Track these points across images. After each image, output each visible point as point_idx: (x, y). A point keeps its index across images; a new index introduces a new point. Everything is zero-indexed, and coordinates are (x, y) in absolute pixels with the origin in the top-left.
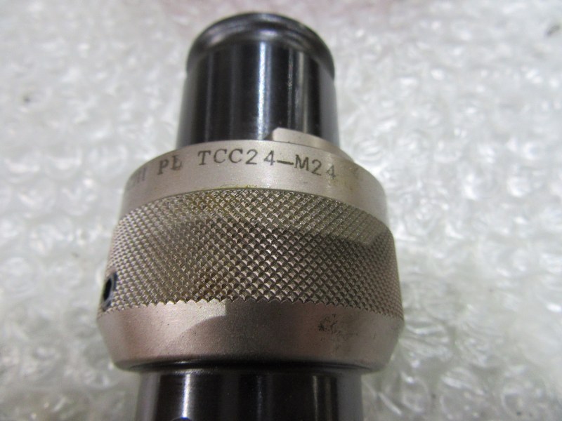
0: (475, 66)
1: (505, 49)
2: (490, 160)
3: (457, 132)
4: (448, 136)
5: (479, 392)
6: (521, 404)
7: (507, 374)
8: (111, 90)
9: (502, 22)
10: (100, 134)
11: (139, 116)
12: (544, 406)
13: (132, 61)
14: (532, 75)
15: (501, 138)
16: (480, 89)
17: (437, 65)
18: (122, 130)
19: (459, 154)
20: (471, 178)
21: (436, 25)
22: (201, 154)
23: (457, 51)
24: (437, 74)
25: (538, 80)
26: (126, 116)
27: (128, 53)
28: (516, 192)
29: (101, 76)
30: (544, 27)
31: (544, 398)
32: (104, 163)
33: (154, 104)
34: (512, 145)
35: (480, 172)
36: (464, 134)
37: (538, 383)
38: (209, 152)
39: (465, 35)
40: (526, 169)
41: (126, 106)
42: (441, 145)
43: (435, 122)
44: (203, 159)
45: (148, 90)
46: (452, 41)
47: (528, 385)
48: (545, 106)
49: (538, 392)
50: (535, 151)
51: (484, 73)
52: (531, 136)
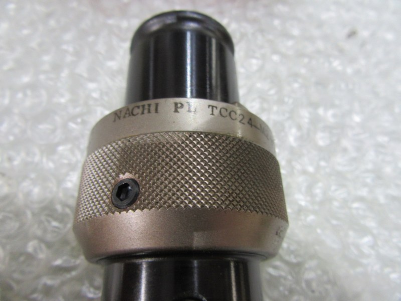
0: (300, 55)
1: (320, 45)
2: (306, 120)
3: (286, 99)
4: (281, 102)
5: (290, 277)
6: (314, 285)
7: (307, 266)
8: (34, 44)
9: (320, 25)
10: (26, 79)
11: (57, 68)
12: (329, 287)
13: (52, 23)
14: (336, 64)
15: (314, 106)
16: (303, 71)
17: (275, 52)
18: (42, 77)
19: (287, 115)
20: (294, 131)
21: (276, 22)
22: (211, 107)
23: (290, 43)
24: (275, 58)
25: (340, 68)
26: (46, 67)
27: (49, 15)
28: (321, 143)
29: (26, 32)
30: (346, 31)
31: (329, 282)
32: (28, 103)
33: (69, 58)
34: (321, 111)
35: (299, 128)
36: (291, 101)
37: (325, 272)
38: (216, 107)
39: (296, 32)
40: (328, 128)
41: (46, 58)
42: (275, 108)
43: (272, 92)
44: (212, 111)
45: (65, 47)
46: (287, 36)
47: (319, 272)
48: (343, 86)
49: (325, 278)
50: (334, 116)
51: (306, 60)
52: (333, 106)
